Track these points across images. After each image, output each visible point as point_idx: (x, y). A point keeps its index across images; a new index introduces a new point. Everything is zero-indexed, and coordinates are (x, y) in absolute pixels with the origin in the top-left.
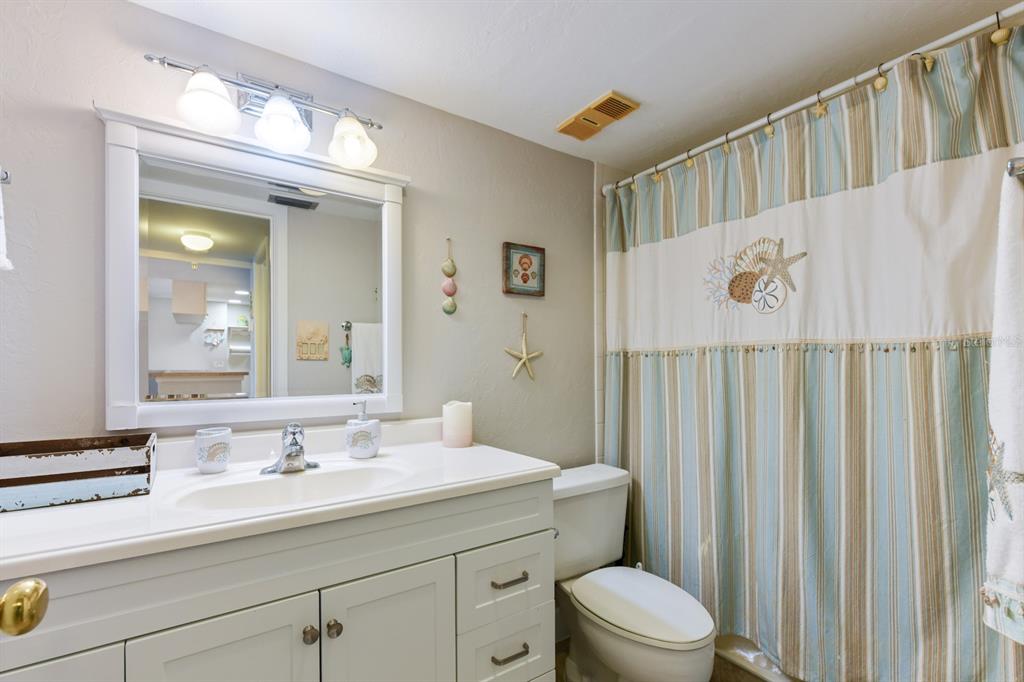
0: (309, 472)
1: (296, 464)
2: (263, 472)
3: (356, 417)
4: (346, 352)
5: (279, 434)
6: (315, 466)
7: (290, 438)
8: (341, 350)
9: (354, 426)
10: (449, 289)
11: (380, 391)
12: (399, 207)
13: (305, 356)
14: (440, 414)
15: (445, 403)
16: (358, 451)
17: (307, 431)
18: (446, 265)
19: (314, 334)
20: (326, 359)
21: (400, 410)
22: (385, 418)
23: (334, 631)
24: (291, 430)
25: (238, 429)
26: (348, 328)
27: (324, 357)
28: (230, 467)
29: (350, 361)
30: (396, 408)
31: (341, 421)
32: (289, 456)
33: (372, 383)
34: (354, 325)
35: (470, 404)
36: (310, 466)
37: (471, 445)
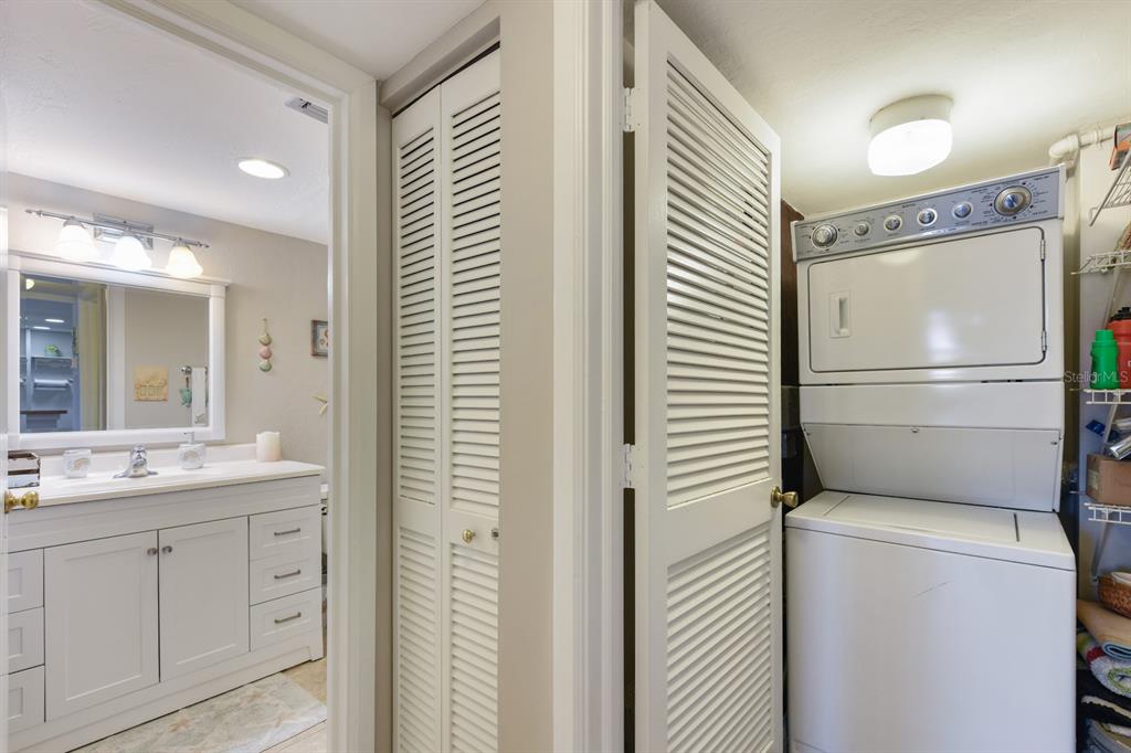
0: (150, 477)
1: (142, 471)
2: (115, 477)
3: (186, 443)
4: (186, 393)
5: (128, 453)
6: (155, 473)
7: (136, 455)
8: (181, 391)
9: (184, 448)
10: (264, 354)
11: (207, 425)
12: (223, 301)
13: (143, 398)
14: (255, 441)
15: (260, 432)
16: (188, 464)
17: (148, 452)
18: (263, 337)
19: (153, 378)
20: (164, 400)
21: (224, 438)
22: (209, 444)
23: (167, 551)
24: (136, 449)
25: (96, 450)
26: (188, 372)
27: (162, 397)
28: (89, 475)
29: (190, 401)
30: (221, 436)
31: (176, 446)
32: (135, 465)
33: (203, 420)
34: (194, 370)
35: (277, 433)
36: (150, 473)
37: (278, 460)
